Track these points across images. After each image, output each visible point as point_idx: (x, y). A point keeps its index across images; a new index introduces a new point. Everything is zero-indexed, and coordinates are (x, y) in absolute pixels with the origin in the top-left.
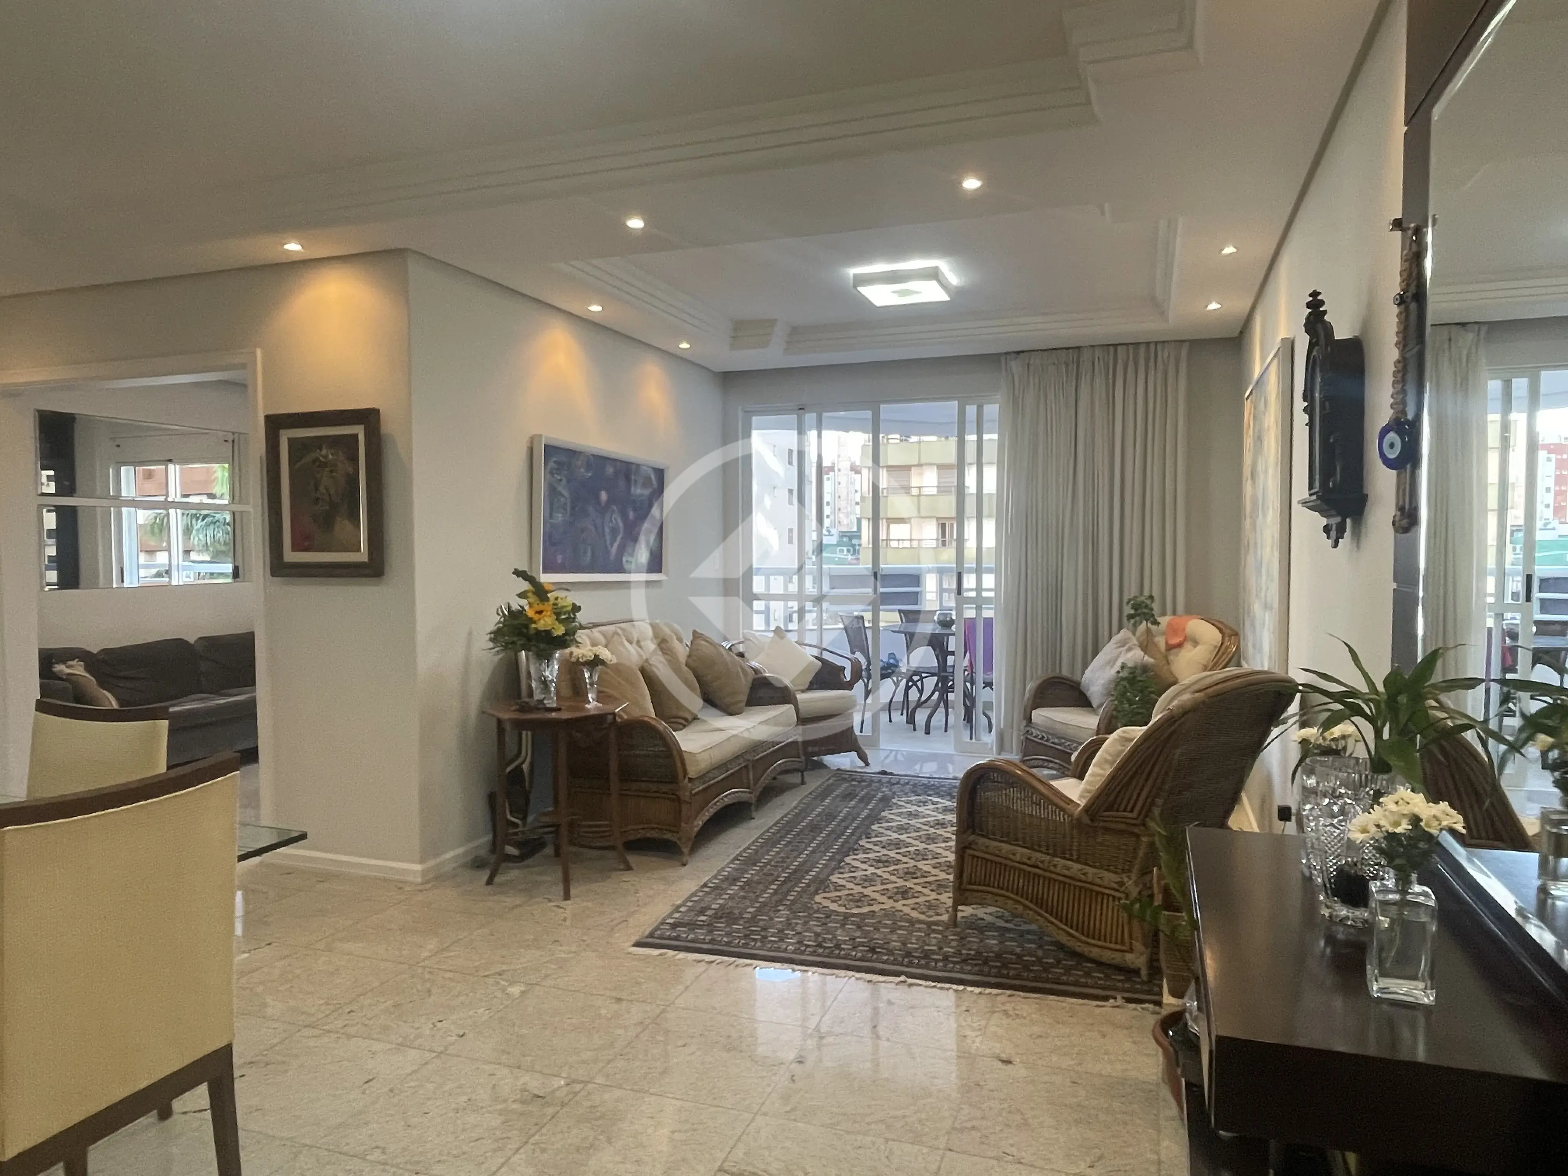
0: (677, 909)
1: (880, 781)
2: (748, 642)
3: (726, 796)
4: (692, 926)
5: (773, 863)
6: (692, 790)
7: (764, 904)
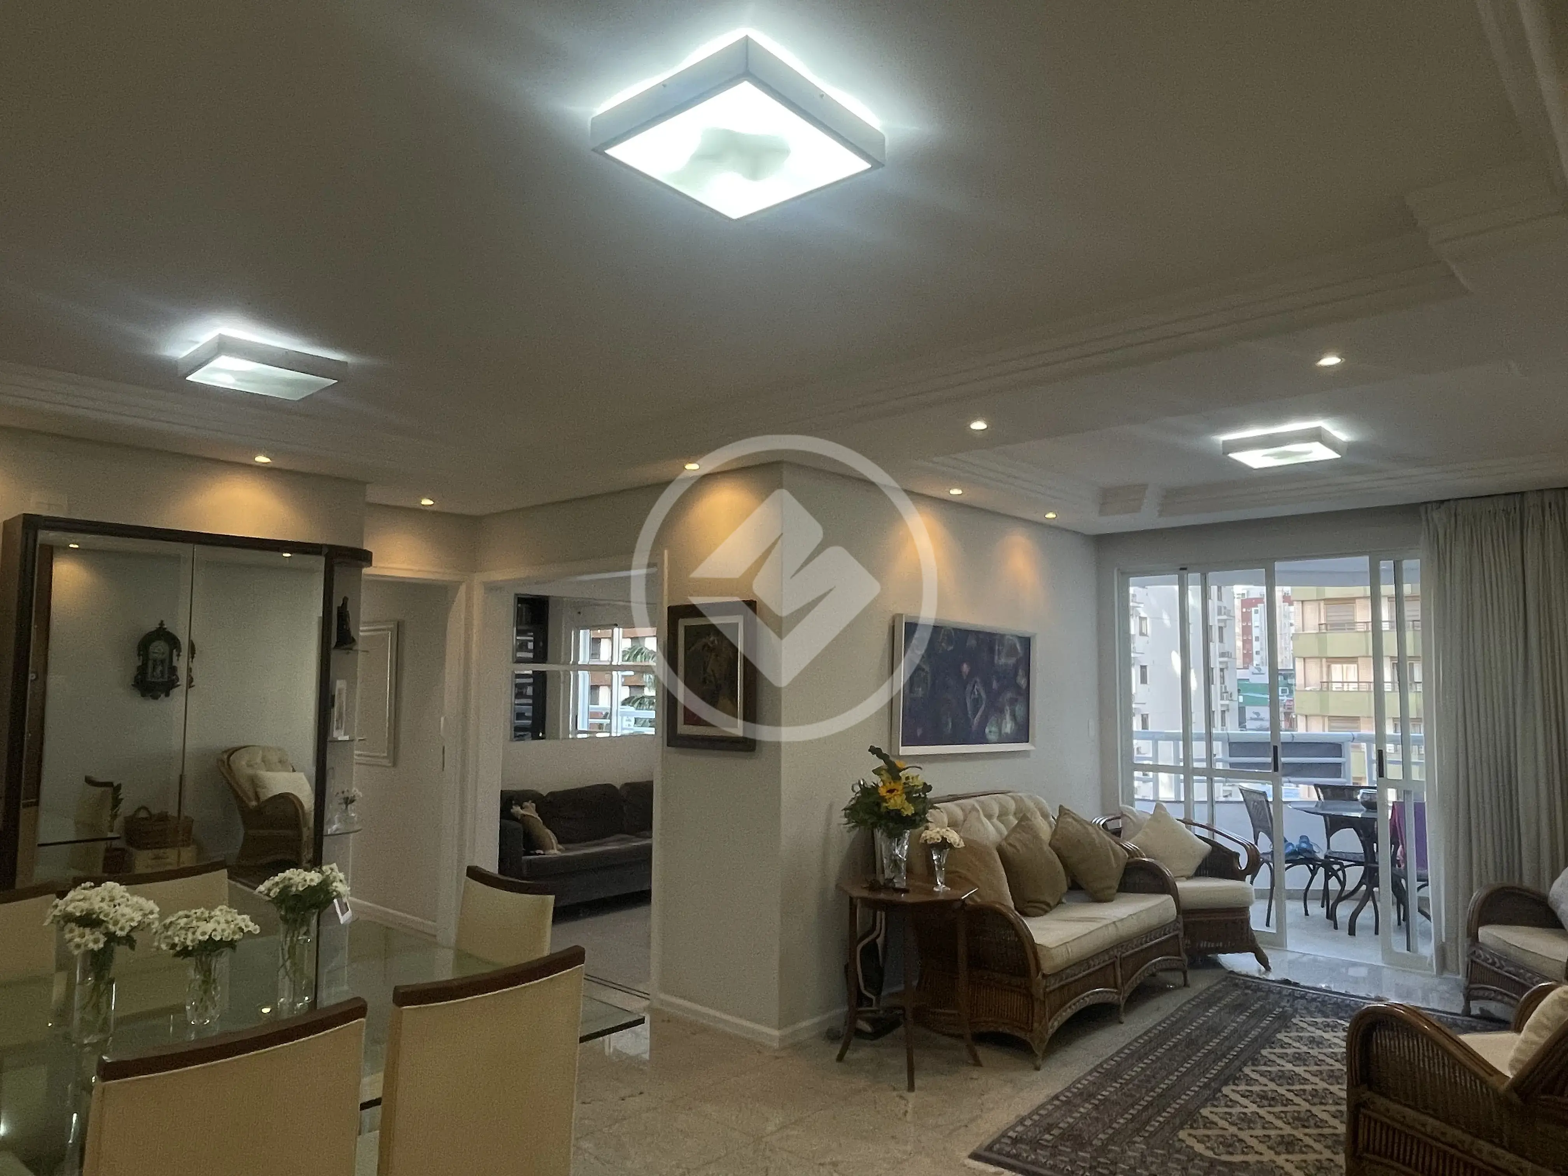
0: (1021, 1121)
1: (1280, 993)
2: (1125, 818)
3: (1088, 996)
4: (1036, 1144)
5: (1136, 1082)
6: (1046, 987)
7: (1117, 1132)
